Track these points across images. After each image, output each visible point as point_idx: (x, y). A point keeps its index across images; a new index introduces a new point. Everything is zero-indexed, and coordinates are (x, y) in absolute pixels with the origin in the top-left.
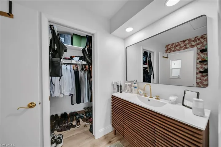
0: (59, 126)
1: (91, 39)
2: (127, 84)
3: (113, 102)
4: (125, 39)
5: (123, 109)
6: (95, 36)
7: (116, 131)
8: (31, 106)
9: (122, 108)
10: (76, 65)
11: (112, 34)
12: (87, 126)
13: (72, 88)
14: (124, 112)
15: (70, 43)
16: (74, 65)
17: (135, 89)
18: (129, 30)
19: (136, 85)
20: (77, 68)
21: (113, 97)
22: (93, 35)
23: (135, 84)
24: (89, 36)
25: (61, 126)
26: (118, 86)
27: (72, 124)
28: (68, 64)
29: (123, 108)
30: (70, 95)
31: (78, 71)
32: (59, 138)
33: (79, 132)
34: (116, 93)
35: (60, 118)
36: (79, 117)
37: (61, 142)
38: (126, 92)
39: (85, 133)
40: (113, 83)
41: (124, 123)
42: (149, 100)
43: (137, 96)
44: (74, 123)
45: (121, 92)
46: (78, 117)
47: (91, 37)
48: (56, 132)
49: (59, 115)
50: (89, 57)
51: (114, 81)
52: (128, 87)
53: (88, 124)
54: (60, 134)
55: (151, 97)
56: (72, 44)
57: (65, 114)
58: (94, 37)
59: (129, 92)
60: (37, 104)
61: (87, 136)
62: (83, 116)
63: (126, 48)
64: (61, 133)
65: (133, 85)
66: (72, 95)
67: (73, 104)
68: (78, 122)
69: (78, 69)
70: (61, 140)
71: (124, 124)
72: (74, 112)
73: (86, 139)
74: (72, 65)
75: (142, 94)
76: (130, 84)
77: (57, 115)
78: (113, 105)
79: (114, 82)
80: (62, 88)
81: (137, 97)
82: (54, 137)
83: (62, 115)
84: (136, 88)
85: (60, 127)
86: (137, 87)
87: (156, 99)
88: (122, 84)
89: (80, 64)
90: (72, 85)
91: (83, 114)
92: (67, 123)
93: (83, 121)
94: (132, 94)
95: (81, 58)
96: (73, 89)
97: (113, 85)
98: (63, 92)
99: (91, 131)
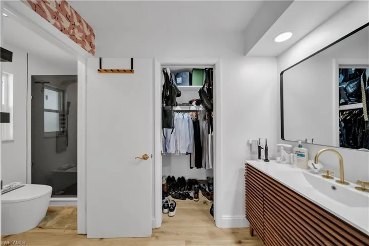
0: (174, 190)
1: (212, 73)
2: (279, 147)
3: (247, 175)
4: (278, 57)
5: (263, 191)
6: (217, 66)
7: (254, 231)
8: (145, 158)
9: (261, 189)
10: (196, 111)
11: (247, 55)
12: (208, 203)
13: (189, 145)
14: (265, 197)
15: (188, 83)
16: (194, 113)
17: (301, 158)
18: (284, 37)
19: (303, 149)
20: (197, 116)
21: (249, 167)
22: (214, 65)
23: (300, 146)
24: (209, 69)
25: (176, 191)
26: (260, 148)
27: (188, 194)
28: (186, 111)
29: (264, 189)
30: (187, 153)
31: (199, 121)
32: (172, 204)
33: (196, 208)
34: (257, 160)
35: (177, 181)
36: (198, 187)
37: (173, 211)
38: (279, 162)
39: (204, 211)
40: (251, 143)
41: (264, 218)
42: (334, 188)
43: (304, 173)
44: (192, 194)
45: (267, 160)
46: (196, 186)
47: (212, 69)
48: (170, 197)
49: (176, 178)
50: (208, 99)
51: (253, 138)
52: (283, 153)
53: (210, 201)
54: (173, 201)
55: (342, 182)
56: (191, 84)
57: (183, 178)
58: (215, 69)
59: (285, 162)
60: (150, 156)
61: (205, 217)
62: (204, 187)
63: (282, 73)
64: (176, 200)
65: (297, 149)
66: (190, 154)
67: (192, 166)
68: (196, 193)
69: (198, 118)
70: (174, 208)
71: (264, 220)
72: (193, 179)
73: (203, 220)
74: (190, 113)
75: (316, 171)
76: (290, 146)
77: (173, 177)
78: (247, 181)
79: (252, 141)
80: (178, 143)
81: (302, 175)
82: (167, 202)
83: (179, 178)
84: (302, 156)
85: (175, 193)
86: (306, 154)
87: (356, 188)
88: (268, 146)
89: (201, 111)
90: (189, 140)
91: (204, 185)
92: (184, 191)
93: (204, 195)
94: (292, 167)
95: (198, 103)
96: (191, 147)
97: (251, 145)
98: (178, 149)
99: (212, 212)
